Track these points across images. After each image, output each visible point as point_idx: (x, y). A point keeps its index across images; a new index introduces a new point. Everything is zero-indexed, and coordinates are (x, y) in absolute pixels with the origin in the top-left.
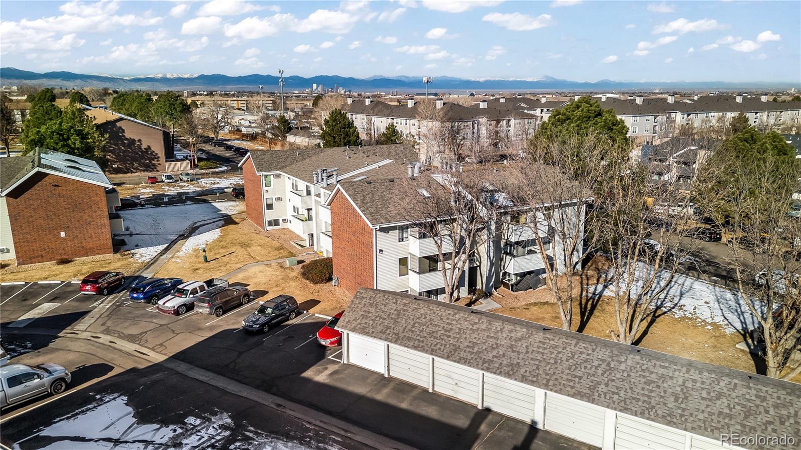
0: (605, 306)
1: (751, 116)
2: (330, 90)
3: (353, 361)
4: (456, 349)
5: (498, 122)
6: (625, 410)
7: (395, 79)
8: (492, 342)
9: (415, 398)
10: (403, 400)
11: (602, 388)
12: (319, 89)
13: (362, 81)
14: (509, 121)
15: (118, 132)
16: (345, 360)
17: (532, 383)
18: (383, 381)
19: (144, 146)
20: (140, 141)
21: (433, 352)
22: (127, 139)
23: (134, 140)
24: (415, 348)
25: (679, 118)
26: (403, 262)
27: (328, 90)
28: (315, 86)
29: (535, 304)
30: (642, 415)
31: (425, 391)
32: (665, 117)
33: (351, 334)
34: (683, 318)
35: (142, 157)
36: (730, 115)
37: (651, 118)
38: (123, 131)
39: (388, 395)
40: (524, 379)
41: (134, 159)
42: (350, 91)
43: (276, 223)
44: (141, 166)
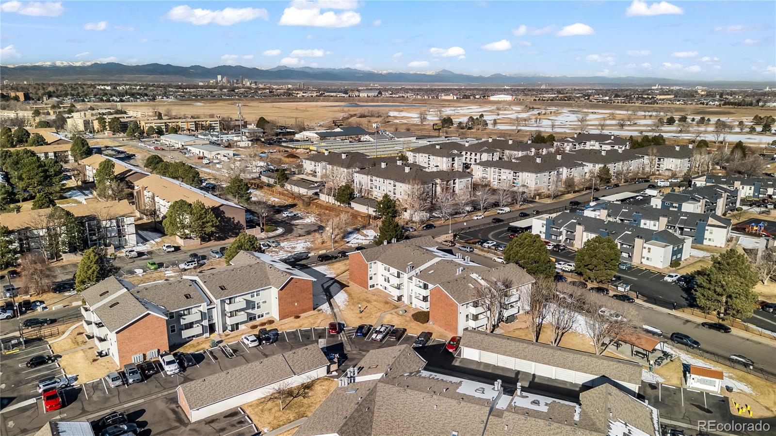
0: (544, 329)
1: (610, 166)
2: (235, 81)
3: (465, 357)
4: (505, 352)
5: (448, 182)
6: (558, 367)
7: (299, 70)
8: (517, 349)
9: (492, 368)
10: (489, 369)
11: (552, 361)
12: (224, 80)
13: (267, 71)
14: (454, 180)
15: (221, 214)
16: (462, 357)
17: (531, 361)
18: (479, 363)
19: (236, 221)
20: (233, 218)
21: (498, 353)
22: (226, 218)
23: (230, 218)
24: (492, 352)
25: (565, 172)
26: (467, 316)
27: (233, 81)
28: (219, 77)
29: (517, 329)
30: (562, 368)
31: (495, 366)
32: (556, 172)
33: (465, 348)
34: (572, 332)
35: (235, 228)
36: (599, 166)
37: (547, 174)
38: (224, 213)
39: (483, 368)
40: (529, 360)
41: (230, 230)
42: (256, 83)
43: (373, 286)
44: (233, 234)
